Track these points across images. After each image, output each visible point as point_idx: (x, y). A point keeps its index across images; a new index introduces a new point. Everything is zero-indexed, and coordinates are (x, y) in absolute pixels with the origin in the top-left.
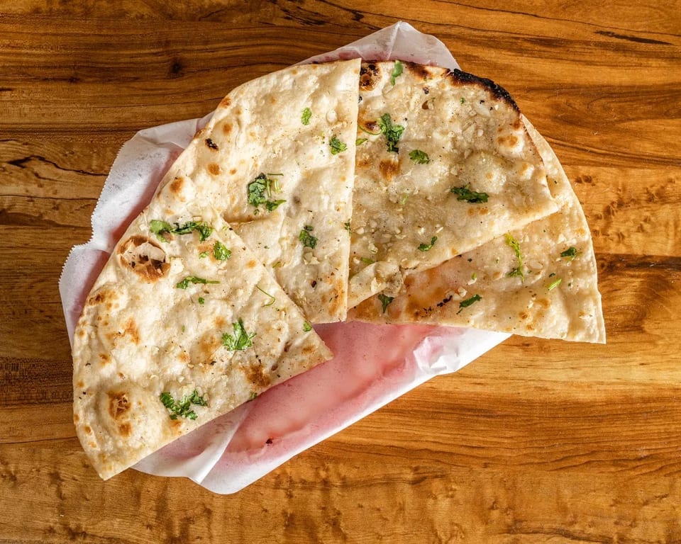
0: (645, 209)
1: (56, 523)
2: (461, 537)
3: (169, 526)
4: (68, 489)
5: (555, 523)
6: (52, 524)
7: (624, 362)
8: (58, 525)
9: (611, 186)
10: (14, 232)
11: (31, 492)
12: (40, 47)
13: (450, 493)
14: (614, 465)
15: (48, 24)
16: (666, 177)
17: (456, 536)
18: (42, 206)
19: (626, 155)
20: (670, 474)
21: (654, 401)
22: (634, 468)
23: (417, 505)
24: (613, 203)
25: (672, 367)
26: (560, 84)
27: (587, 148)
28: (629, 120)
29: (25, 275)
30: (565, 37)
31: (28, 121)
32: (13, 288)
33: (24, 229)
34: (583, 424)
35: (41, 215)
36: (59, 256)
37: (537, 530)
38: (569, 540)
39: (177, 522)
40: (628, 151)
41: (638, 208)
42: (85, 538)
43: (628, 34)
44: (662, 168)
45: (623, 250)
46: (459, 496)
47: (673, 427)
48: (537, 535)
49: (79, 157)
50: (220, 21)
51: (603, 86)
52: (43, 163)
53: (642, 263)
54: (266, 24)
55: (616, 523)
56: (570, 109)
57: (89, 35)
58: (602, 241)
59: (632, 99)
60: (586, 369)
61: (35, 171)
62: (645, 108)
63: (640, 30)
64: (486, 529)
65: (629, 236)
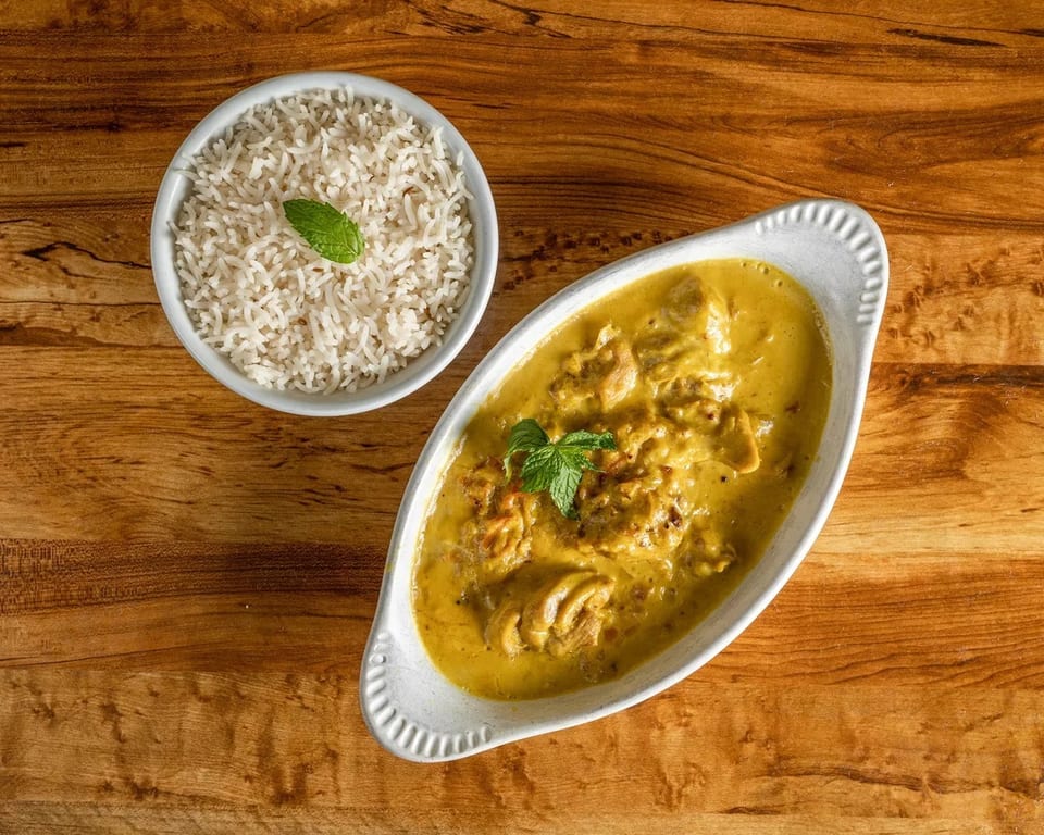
0: (966, 295)
1: (113, 776)
2: (701, 783)
3: (277, 777)
4: (129, 727)
5: (837, 759)
6: (108, 779)
7: (937, 523)
8: (117, 779)
9: (914, 263)
10: (35, 355)
11: (78, 732)
12: (62, 79)
13: (684, 720)
14: (922, 674)
15: (72, 44)
16: (996, 247)
17: (694, 781)
18: (73, 316)
19: (936, 216)
20: (1004, 686)
21: (981, 579)
22: (952, 678)
23: (636, 738)
24: (917, 288)
25: (1006, 528)
26: (836, 111)
27: (878, 206)
28: (941, 162)
29: (55, 418)
30: (843, 40)
31: (49, 190)
32: (38, 438)
33: (50, 350)
34: (877, 615)
35: (74, 330)
36: (103, 389)
37: (812, 770)
38: (857, 783)
39: (288, 771)
40: (939, 209)
41: (956, 294)
42: (156, 796)
43: (939, 32)
44: (989, 234)
45: (933, 357)
46: (696, 723)
47: (1009, 616)
48: (812, 778)
49: (126, 241)
50: (327, 31)
51: (902, 112)
52: (73, 253)
53: (962, 376)
54: (398, 34)
55: (927, 758)
56: (852, 147)
57: (134, 59)
58: (902, 346)
59: (944, 130)
60: (880, 535)
61: (63, 264)
62: (965, 143)
63: (955, 25)
64: (737, 771)
65: (942, 337)
